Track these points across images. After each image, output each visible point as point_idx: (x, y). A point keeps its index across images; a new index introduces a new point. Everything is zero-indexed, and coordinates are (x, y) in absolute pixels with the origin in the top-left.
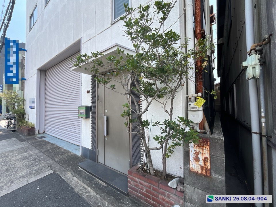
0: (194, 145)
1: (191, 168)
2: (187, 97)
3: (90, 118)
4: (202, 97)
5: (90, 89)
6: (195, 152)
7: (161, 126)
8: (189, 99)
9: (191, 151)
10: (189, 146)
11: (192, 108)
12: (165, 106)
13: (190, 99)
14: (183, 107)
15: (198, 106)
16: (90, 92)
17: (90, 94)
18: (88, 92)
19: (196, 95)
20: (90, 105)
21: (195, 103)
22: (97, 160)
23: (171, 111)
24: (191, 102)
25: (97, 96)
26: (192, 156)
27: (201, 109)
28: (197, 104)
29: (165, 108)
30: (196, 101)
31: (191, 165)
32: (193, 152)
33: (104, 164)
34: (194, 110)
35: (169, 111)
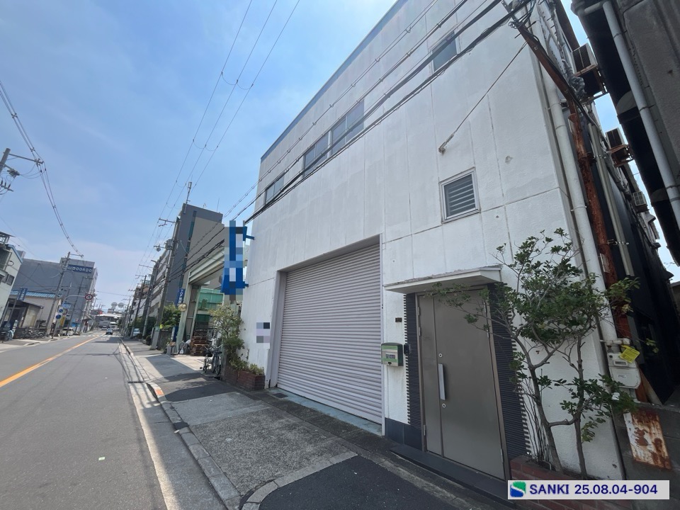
0: (633, 420)
1: (635, 456)
2: (603, 344)
3: (405, 365)
4: (632, 345)
5: (402, 315)
6: (636, 431)
7: (569, 387)
8: (607, 348)
9: (630, 429)
10: (624, 422)
11: (617, 363)
12: (569, 357)
13: (609, 347)
14: (599, 360)
15: (628, 359)
16: (403, 320)
17: (403, 325)
18: (399, 320)
19: (619, 342)
20: (403, 342)
21: (620, 354)
22: (423, 447)
23: (580, 366)
24: (613, 352)
25: (418, 329)
26: (633, 437)
27: (634, 365)
28: (624, 356)
29: (569, 361)
30: (622, 352)
31: (634, 451)
32: (633, 430)
33: (440, 454)
34: (622, 366)
35: (577, 365)
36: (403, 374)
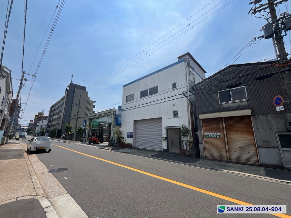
3: (166, 140)
4: (193, 136)
7: (186, 141)
11: (191, 138)
12: (186, 138)
16: (166, 133)
20: (166, 136)
25: (169, 135)
33: (171, 152)
36: (166, 142)
